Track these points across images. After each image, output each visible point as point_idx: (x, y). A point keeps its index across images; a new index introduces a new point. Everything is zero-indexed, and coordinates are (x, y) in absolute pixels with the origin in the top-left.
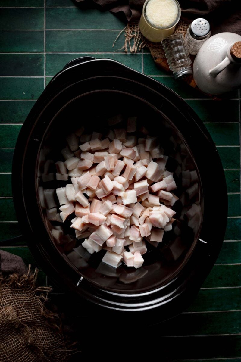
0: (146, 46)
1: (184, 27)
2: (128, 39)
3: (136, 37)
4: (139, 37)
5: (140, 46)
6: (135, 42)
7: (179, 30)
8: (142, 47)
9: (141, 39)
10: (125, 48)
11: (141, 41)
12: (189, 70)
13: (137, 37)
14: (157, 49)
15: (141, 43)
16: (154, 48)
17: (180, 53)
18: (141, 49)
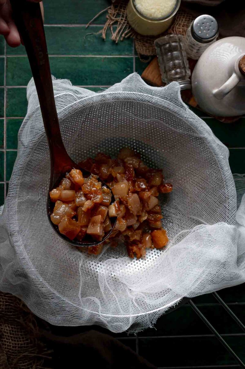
0: (131, 37)
1: (184, 23)
2: (110, 23)
3: (120, 23)
4: (124, 23)
5: (123, 35)
6: (119, 29)
7: (177, 24)
8: (126, 37)
9: (126, 26)
10: (101, 34)
11: (125, 28)
12: (187, 84)
13: (122, 23)
14: (145, 43)
15: (126, 31)
16: (142, 41)
17: (174, 60)
18: (124, 38)
